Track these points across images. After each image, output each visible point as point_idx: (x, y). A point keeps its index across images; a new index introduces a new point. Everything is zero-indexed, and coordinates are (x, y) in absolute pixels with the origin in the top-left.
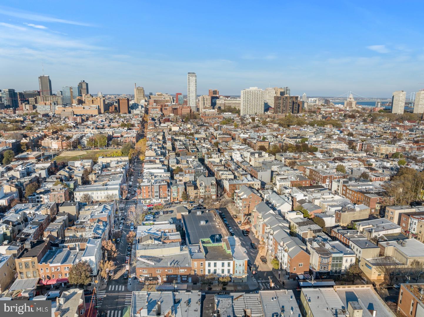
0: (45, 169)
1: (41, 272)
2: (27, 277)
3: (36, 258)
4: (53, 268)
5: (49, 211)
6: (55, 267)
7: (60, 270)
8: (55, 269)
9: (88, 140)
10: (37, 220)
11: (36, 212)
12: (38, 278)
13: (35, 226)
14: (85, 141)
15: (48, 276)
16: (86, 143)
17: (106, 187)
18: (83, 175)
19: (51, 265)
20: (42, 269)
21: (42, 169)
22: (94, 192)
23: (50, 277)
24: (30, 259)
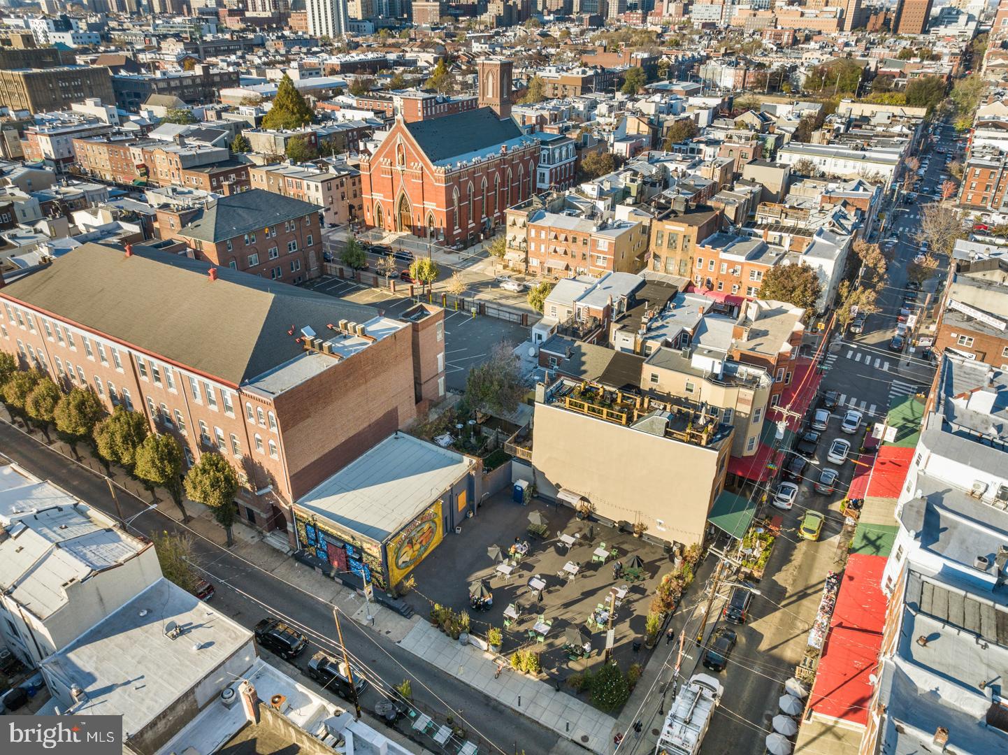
0: (709, 108)
1: (698, 268)
2: (666, 271)
3: (696, 228)
4: (725, 266)
5: (718, 172)
6: (731, 264)
7: (739, 273)
8: (728, 269)
9: (810, 74)
10: (692, 183)
11: (689, 171)
12: (687, 279)
13: (686, 191)
14: (802, 76)
15: (709, 282)
16: (803, 80)
17: (863, 153)
18: (797, 129)
19: (724, 256)
20: (700, 261)
21: (701, 108)
22: (829, 160)
23: (713, 285)
24: (682, 229)
